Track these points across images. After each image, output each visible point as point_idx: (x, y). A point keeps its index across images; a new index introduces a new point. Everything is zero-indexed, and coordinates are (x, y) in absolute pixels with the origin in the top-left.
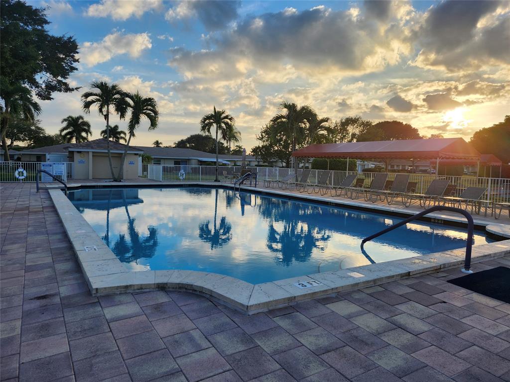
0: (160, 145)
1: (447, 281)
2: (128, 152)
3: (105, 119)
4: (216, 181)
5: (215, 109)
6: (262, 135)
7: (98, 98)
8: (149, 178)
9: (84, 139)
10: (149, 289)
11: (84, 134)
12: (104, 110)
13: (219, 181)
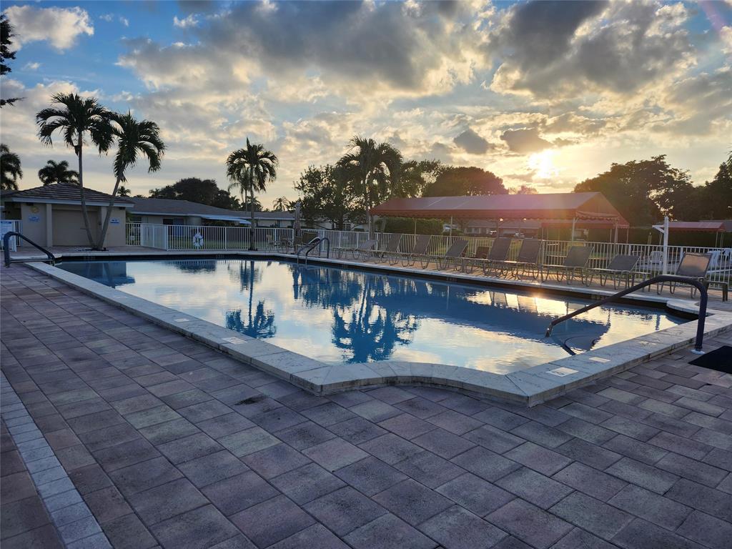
0: (128, 194)
1: (689, 363)
2: (115, 205)
3: (77, 153)
4: (251, 249)
5: (248, 142)
6: (302, 182)
7: (64, 118)
8: (142, 244)
9: (9, 182)
10: (376, 384)
11: (9, 175)
12: (75, 137)
13: (257, 250)
